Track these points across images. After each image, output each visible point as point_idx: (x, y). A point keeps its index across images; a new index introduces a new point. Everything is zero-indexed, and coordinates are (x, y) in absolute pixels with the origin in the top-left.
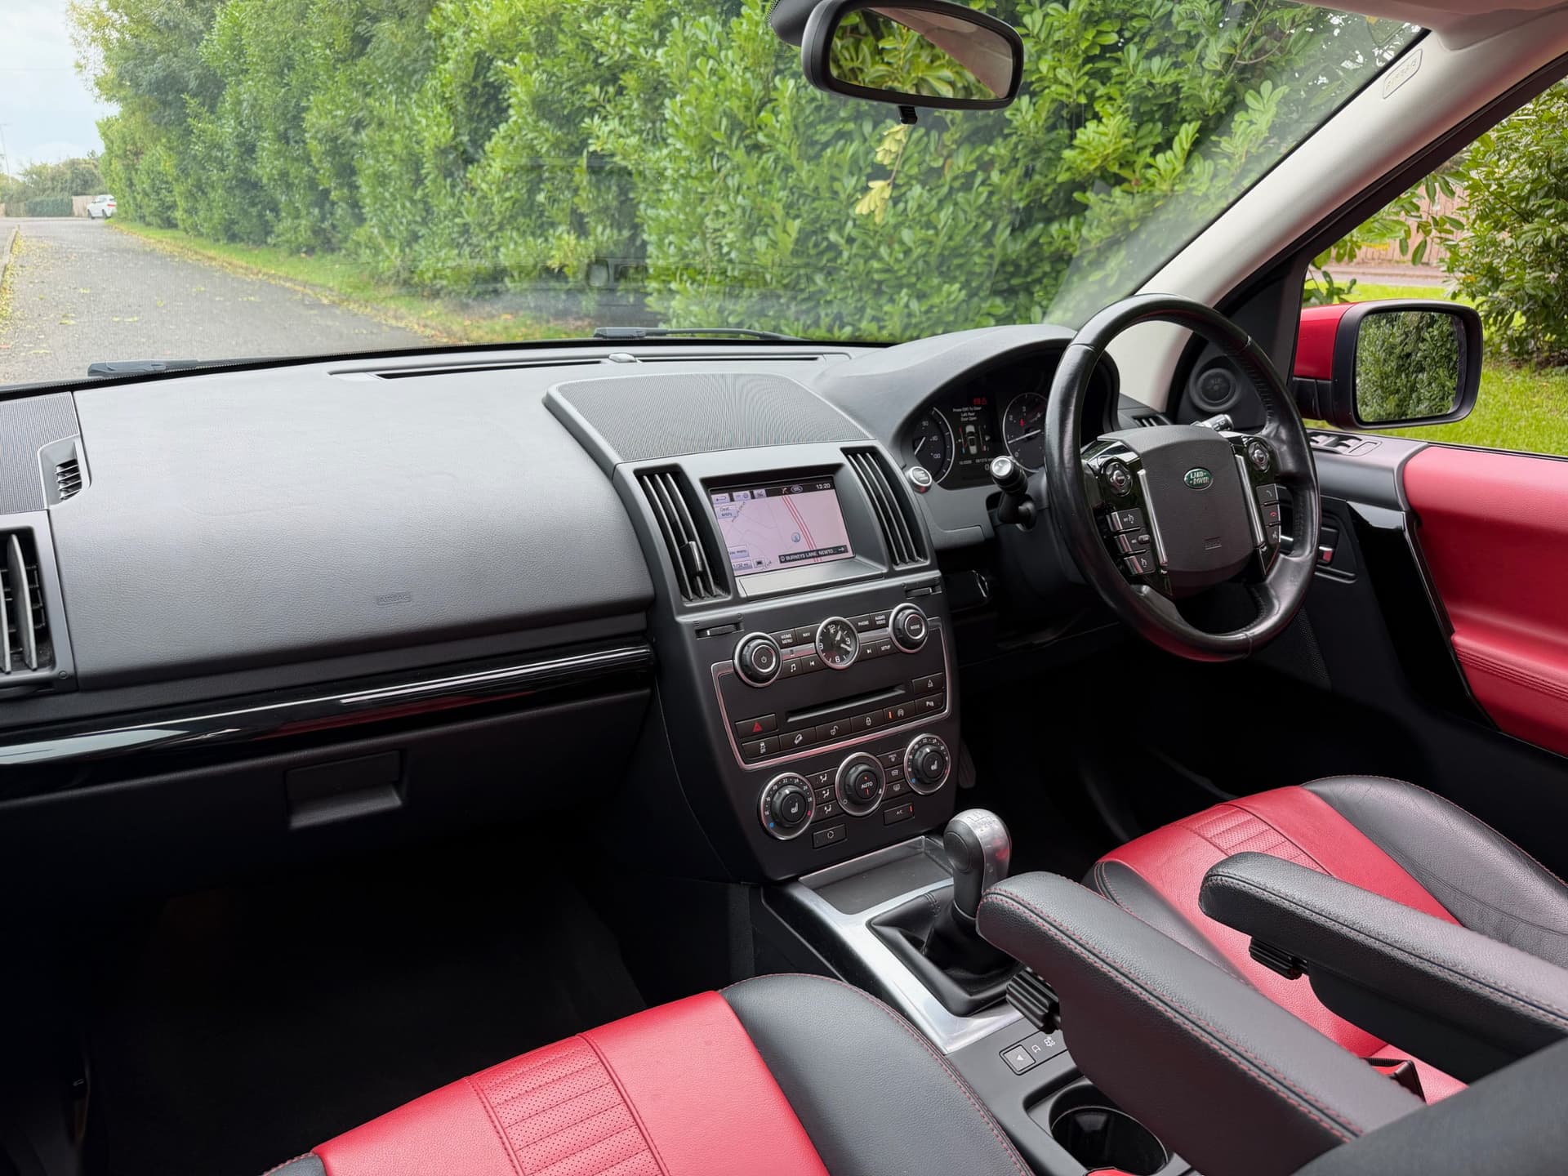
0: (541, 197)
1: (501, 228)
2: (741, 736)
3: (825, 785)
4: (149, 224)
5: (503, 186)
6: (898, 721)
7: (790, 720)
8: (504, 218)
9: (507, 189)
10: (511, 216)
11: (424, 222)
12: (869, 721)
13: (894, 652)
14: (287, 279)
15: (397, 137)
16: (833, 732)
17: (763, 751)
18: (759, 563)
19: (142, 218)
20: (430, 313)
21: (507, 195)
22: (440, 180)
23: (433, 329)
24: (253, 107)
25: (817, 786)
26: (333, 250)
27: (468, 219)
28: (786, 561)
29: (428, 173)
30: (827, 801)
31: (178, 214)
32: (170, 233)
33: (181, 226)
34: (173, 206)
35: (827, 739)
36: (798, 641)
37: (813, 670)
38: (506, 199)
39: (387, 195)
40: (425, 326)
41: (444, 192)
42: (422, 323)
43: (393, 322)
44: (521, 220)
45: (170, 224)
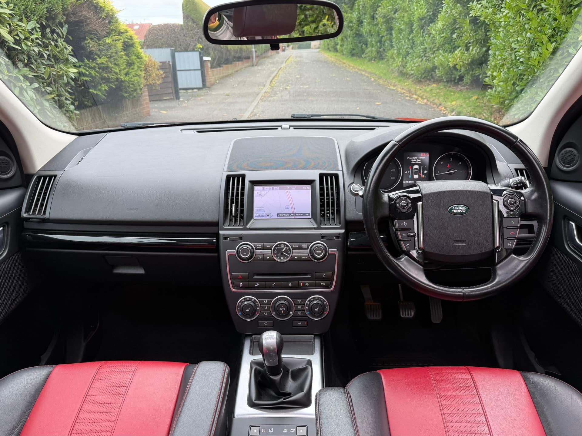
0: (454, 36)
1: (438, 50)
2: (233, 279)
3: (266, 304)
4: (330, 51)
5: (442, 31)
6: (304, 287)
7: (255, 277)
8: (440, 45)
9: (443, 33)
10: (443, 44)
11: (412, 48)
12: (290, 285)
13: (308, 260)
14: (364, 71)
15: (406, 15)
16: (273, 285)
17: (241, 286)
18: (268, 215)
19: (329, 49)
20: (406, 84)
21: (442, 35)
22: (419, 31)
23: (405, 90)
24: (363, 7)
25: (262, 304)
26: (382, 59)
27: (426, 46)
28: (280, 216)
29: (415, 28)
30: (266, 311)
31: (338, 47)
32: (335, 54)
33: (339, 51)
34: (337, 44)
35: (270, 287)
36: (264, 248)
37: (268, 260)
38: (442, 37)
39: (401, 37)
40: (403, 89)
41: (419, 35)
42: (402, 88)
43: (392, 87)
44: (447, 45)
45: (336, 50)
